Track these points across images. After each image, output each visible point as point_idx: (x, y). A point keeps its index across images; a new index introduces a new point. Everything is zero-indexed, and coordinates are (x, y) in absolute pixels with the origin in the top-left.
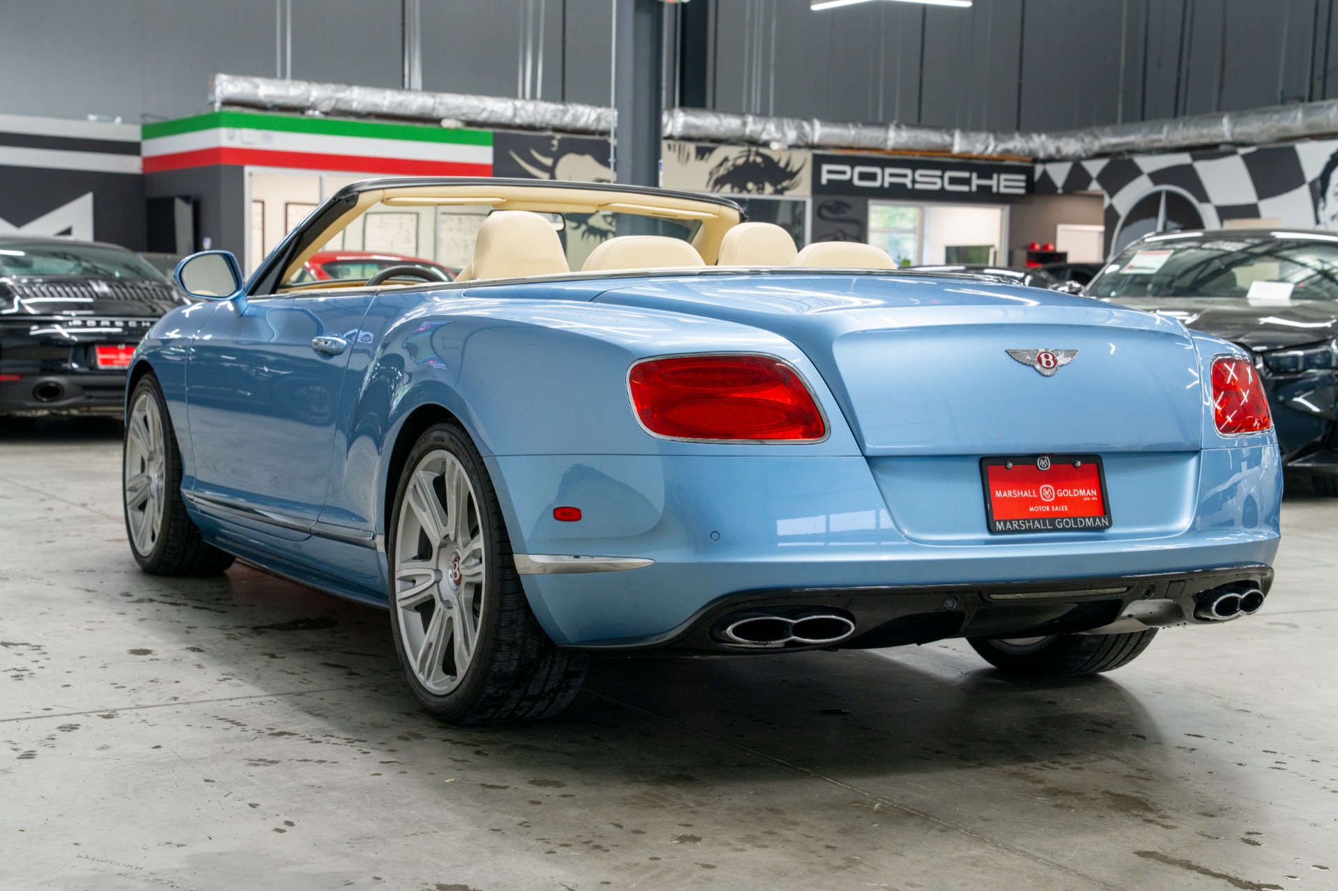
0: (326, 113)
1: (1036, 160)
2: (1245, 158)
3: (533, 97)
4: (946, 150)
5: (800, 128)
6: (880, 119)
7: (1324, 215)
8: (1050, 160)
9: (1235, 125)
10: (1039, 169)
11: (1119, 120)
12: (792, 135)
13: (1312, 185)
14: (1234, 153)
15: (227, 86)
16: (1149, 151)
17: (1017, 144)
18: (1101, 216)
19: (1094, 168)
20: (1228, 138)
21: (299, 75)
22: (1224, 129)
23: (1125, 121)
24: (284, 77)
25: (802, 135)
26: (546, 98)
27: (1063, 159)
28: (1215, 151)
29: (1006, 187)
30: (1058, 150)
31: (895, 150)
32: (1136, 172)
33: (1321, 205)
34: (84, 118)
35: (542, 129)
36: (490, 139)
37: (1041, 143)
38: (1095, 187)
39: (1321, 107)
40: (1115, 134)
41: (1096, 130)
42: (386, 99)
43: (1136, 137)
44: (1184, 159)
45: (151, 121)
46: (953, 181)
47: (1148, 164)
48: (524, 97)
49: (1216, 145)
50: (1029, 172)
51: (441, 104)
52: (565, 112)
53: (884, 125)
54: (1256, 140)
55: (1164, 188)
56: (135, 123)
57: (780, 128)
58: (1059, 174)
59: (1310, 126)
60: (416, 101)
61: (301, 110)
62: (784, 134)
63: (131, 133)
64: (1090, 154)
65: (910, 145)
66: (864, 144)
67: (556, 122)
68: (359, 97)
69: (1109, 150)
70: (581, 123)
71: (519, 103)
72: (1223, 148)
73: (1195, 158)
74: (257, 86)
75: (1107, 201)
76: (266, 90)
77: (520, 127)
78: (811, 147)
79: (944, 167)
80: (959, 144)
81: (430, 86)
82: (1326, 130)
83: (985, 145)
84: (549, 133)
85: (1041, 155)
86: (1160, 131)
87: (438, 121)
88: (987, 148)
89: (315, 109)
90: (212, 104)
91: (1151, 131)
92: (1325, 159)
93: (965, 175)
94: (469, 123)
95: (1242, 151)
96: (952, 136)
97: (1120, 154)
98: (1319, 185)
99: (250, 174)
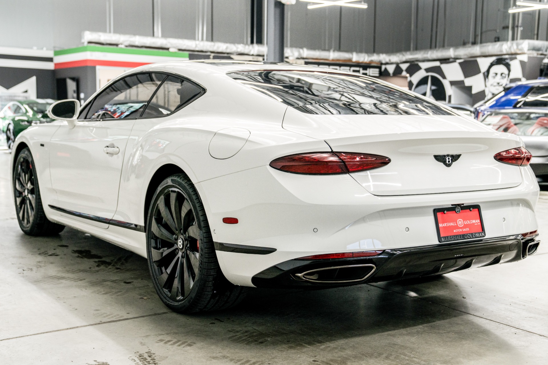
0: (126, 46)
1: (382, 64)
2: (460, 64)
3: (202, 40)
4: (350, 60)
5: (299, 52)
6: (327, 48)
7: (488, 84)
8: (387, 64)
9: (455, 52)
10: (383, 67)
11: (412, 49)
12: (296, 54)
13: (484, 73)
14: (455, 61)
15: (89, 36)
16: (424, 61)
17: (375, 58)
18: (407, 84)
19: (404, 67)
20: (453, 56)
21: (116, 31)
22: (451, 53)
23: (413, 50)
24: (110, 32)
25: (300, 54)
26: (207, 40)
27: (392, 63)
28: (448, 61)
29: (373, 73)
30: (390, 60)
31: (333, 60)
32: (419, 68)
33: (487, 80)
34: (31, 48)
35: (206, 52)
36: (188, 55)
37: (383, 58)
38: (404, 74)
39: (485, 46)
40: (411, 54)
41: (404, 53)
42: (148, 41)
43: (419, 55)
44: (437, 64)
45: (57, 49)
46: (354, 71)
47: (424, 65)
48: (198, 40)
49: (448, 59)
50: (380, 68)
51: (169, 42)
52: (214, 45)
53: (329, 50)
54: (462, 57)
55: (430, 74)
56: (51, 50)
57: (292, 52)
58: (391, 69)
59: (482, 53)
60: (159, 41)
61: (117, 45)
62: (293, 54)
63: (49, 54)
64: (402, 61)
65: (338, 58)
66: (322, 57)
67: (211, 50)
68: (138, 40)
69: (409, 60)
70: (220, 50)
71: (197, 42)
72: (451, 60)
73: (441, 63)
74: (100, 36)
75: (409, 79)
76: (103, 37)
77: (198, 51)
78: (303, 58)
79: (351, 66)
80: (355, 57)
81: (165, 35)
82: (487, 54)
83: (364, 58)
84: (209, 54)
85: (384, 62)
86: (427, 54)
87: (168, 49)
88: (364, 59)
89: (121, 44)
90: (83, 43)
91: (424, 53)
92: (488, 64)
93: (357, 69)
94: (180, 50)
95: (458, 61)
96: (352, 54)
97: (413, 62)
98: (486, 74)
99: (99, 69)
